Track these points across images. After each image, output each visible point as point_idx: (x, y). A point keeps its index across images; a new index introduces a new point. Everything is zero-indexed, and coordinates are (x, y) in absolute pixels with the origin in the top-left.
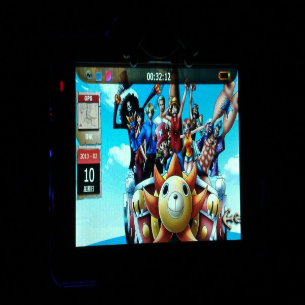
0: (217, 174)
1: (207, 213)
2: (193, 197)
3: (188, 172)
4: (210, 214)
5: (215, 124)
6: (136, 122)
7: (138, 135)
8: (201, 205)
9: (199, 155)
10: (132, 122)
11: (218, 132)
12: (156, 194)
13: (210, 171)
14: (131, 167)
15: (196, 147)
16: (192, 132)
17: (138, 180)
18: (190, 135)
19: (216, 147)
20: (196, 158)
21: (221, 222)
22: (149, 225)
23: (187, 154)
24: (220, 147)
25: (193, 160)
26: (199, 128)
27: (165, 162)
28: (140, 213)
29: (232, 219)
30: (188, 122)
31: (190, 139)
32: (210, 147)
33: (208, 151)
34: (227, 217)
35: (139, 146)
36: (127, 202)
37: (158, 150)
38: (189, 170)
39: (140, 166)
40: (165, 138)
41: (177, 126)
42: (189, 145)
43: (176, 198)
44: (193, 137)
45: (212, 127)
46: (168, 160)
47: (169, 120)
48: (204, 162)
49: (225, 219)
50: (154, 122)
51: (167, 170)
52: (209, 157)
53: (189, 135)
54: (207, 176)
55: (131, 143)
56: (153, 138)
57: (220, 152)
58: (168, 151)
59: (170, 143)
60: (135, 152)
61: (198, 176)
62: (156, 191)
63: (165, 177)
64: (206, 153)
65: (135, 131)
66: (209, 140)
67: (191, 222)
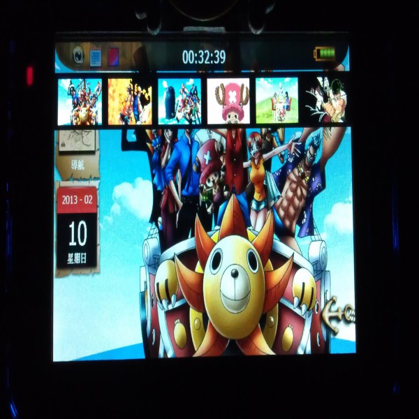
0: (311, 233)
1: (293, 303)
2: (267, 274)
3: (258, 228)
4: (299, 306)
5: (308, 141)
6: (163, 139)
7: (167, 162)
8: (282, 289)
9: (279, 197)
10: (155, 139)
11: (313, 157)
12: (198, 268)
13: (298, 228)
14: (154, 219)
15: (272, 184)
16: (265, 156)
17: (165, 243)
18: (262, 162)
19: (310, 183)
20: (273, 203)
21: (318, 321)
22: (186, 323)
23: (256, 196)
24: (316, 182)
25: (267, 208)
26: (279, 149)
27: (216, 210)
28: (169, 302)
29: (340, 315)
30: (258, 138)
31: (262, 170)
32: (299, 183)
33: (294, 191)
34: (330, 311)
35: (168, 182)
36: (146, 282)
37: (202, 188)
38: (260, 225)
39: (169, 218)
40: (215, 167)
41: (238, 145)
42: (260, 180)
43: (235, 275)
44: (268, 165)
45: (302, 147)
46: (221, 207)
47: (222, 135)
48: (286, 210)
49: (326, 315)
50: (196, 138)
51: (220, 225)
52: (297, 201)
53: (259, 162)
54: (293, 235)
55: (153, 176)
56: (194, 168)
57: (316, 193)
58: (221, 191)
59: (224, 177)
60: (160, 192)
61: (275, 236)
62: (198, 263)
63: (215, 237)
64: (290, 194)
65: (160, 154)
66: (296, 171)
67: (263, 320)
